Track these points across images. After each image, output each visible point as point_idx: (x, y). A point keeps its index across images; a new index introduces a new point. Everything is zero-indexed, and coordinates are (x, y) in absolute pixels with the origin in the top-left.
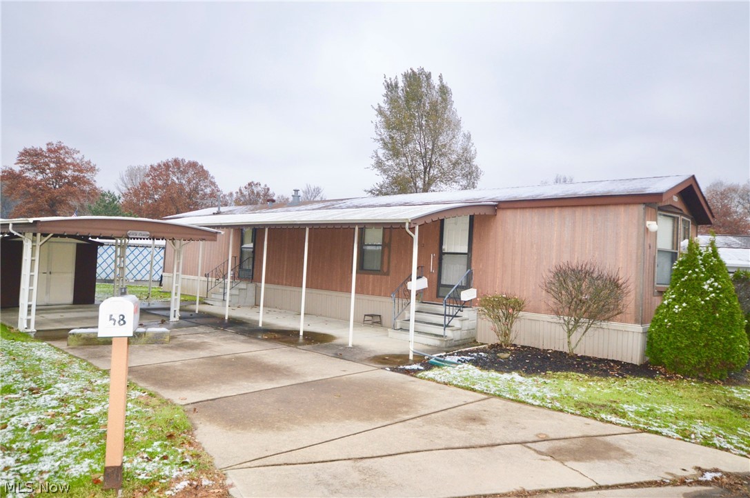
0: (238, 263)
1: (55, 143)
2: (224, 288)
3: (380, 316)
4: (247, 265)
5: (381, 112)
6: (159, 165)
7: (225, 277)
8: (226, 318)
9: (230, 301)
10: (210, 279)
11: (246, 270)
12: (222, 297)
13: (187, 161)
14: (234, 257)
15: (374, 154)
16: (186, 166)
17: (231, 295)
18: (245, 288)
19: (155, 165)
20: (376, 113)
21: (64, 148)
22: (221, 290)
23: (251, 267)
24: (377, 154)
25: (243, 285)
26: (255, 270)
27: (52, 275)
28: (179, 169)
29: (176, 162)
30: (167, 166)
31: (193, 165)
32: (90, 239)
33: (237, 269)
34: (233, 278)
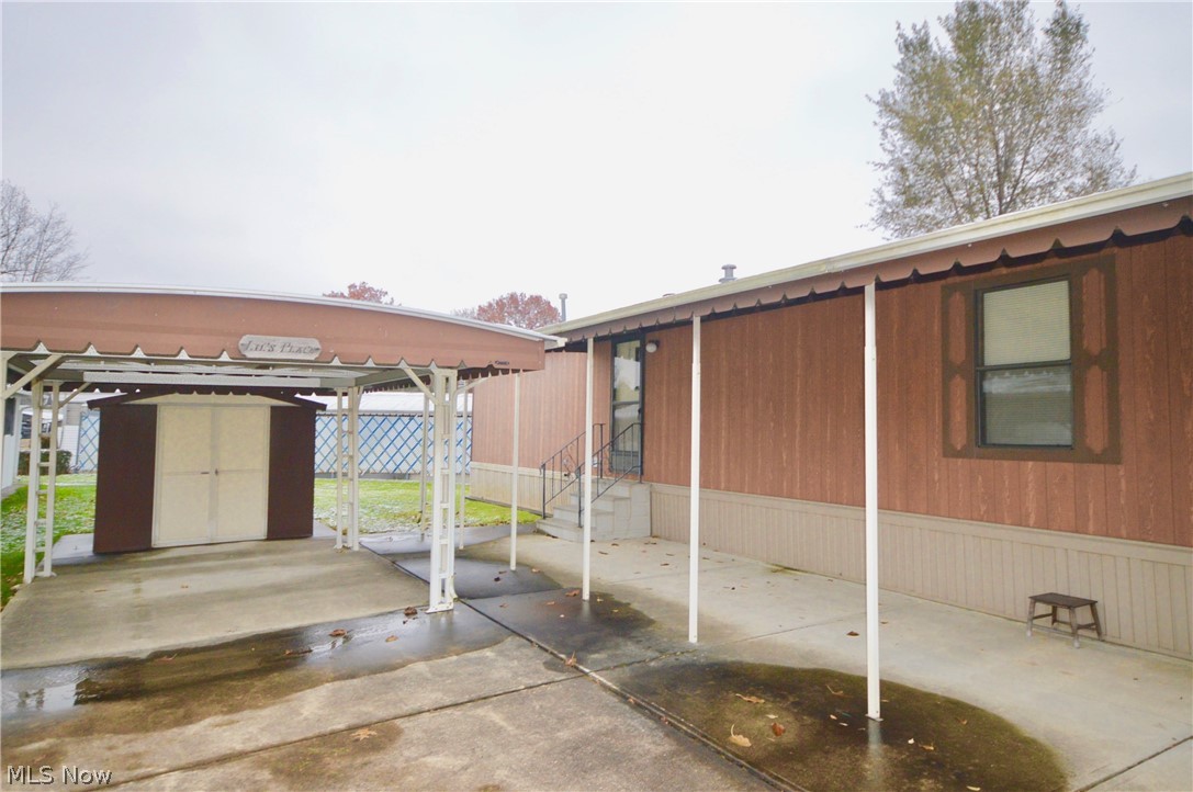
0: (607, 439)
1: (358, 284)
2: (580, 496)
3: (1092, 604)
4: (630, 443)
5: (886, 105)
6: (490, 305)
7: (580, 471)
8: (586, 596)
9: (593, 529)
10: (549, 473)
11: (627, 453)
12: (574, 518)
13: (528, 296)
14: (598, 426)
15: (876, 196)
16: (527, 304)
17: (595, 513)
18: (626, 494)
19: (484, 304)
20: (877, 108)
21: (370, 289)
22: (574, 501)
23: (637, 447)
24: (881, 196)
25: (621, 489)
26: (646, 453)
27: (222, 477)
28: (516, 308)
29: (513, 298)
30: (500, 304)
31: (536, 300)
32: (298, 396)
33: (607, 451)
34: (599, 471)
